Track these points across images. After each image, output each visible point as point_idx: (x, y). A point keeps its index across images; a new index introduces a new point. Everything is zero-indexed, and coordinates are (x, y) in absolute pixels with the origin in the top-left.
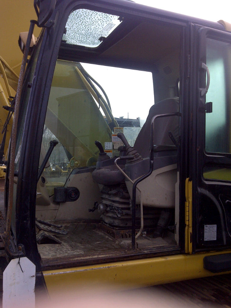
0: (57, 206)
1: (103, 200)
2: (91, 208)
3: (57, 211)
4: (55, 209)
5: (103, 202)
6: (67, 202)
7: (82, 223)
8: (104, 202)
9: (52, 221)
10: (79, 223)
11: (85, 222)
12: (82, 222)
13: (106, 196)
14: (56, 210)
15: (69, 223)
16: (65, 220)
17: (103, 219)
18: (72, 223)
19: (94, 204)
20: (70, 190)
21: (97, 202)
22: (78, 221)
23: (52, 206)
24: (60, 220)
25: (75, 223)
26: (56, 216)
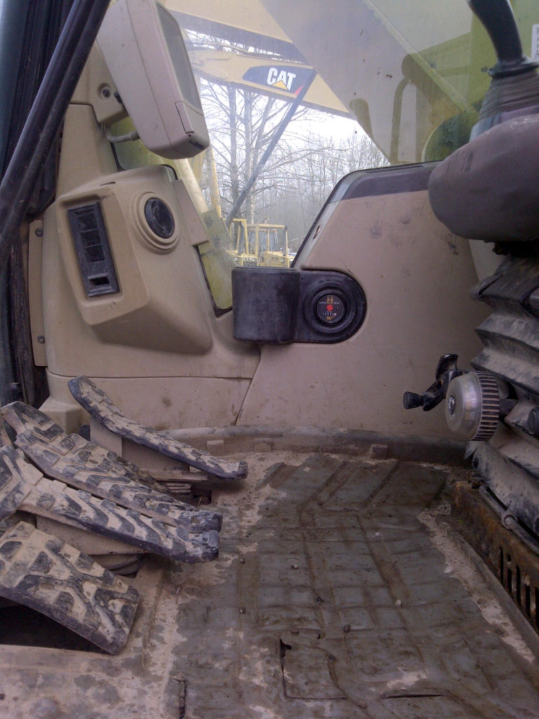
0: (249, 362)
1: (487, 352)
2: (421, 391)
3: (245, 383)
4: (235, 375)
5: (486, 359)
6: (297, 346)
7: (373, 458)
8: (498, 362)
9: (213, 432)
10: (355, 454)
11: (387, 454)
12: (371, 452)
13: (508, 325)
14: (239, 379)
15: (303, 449)
16: (281, 435)
17: (482, 467)
18: (316, 450)
19: (435, 365)
20: (316, 285)
21: (453, 358)
22: (352, 447)
23: (222, 356)
24: (257, 434)
25: (334, 456)
26: (241, 410)
